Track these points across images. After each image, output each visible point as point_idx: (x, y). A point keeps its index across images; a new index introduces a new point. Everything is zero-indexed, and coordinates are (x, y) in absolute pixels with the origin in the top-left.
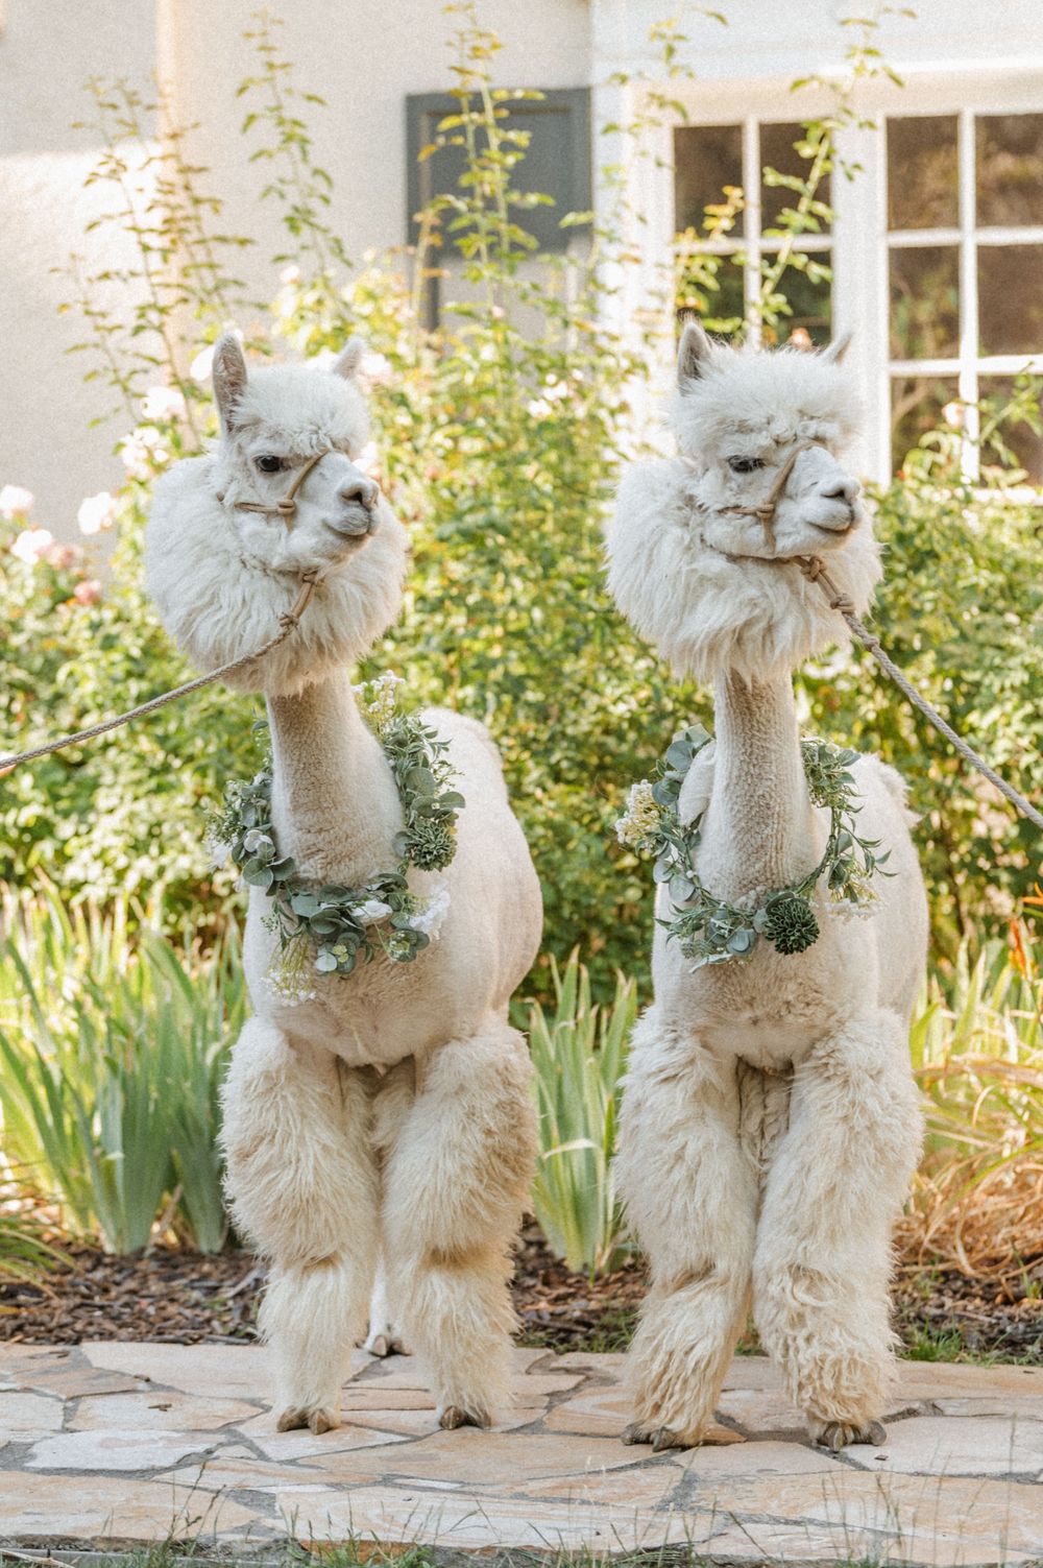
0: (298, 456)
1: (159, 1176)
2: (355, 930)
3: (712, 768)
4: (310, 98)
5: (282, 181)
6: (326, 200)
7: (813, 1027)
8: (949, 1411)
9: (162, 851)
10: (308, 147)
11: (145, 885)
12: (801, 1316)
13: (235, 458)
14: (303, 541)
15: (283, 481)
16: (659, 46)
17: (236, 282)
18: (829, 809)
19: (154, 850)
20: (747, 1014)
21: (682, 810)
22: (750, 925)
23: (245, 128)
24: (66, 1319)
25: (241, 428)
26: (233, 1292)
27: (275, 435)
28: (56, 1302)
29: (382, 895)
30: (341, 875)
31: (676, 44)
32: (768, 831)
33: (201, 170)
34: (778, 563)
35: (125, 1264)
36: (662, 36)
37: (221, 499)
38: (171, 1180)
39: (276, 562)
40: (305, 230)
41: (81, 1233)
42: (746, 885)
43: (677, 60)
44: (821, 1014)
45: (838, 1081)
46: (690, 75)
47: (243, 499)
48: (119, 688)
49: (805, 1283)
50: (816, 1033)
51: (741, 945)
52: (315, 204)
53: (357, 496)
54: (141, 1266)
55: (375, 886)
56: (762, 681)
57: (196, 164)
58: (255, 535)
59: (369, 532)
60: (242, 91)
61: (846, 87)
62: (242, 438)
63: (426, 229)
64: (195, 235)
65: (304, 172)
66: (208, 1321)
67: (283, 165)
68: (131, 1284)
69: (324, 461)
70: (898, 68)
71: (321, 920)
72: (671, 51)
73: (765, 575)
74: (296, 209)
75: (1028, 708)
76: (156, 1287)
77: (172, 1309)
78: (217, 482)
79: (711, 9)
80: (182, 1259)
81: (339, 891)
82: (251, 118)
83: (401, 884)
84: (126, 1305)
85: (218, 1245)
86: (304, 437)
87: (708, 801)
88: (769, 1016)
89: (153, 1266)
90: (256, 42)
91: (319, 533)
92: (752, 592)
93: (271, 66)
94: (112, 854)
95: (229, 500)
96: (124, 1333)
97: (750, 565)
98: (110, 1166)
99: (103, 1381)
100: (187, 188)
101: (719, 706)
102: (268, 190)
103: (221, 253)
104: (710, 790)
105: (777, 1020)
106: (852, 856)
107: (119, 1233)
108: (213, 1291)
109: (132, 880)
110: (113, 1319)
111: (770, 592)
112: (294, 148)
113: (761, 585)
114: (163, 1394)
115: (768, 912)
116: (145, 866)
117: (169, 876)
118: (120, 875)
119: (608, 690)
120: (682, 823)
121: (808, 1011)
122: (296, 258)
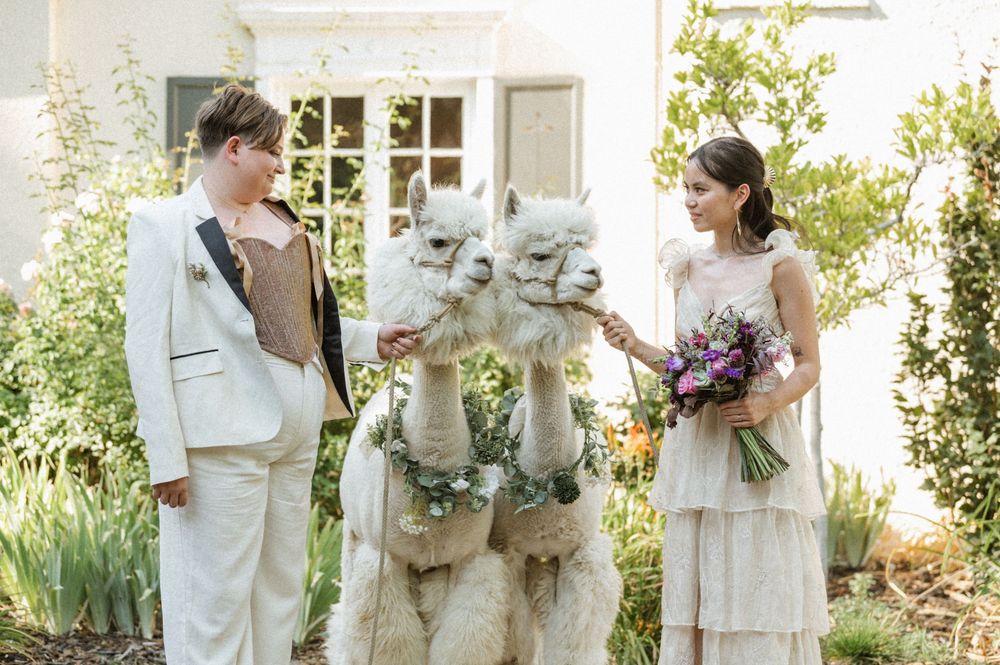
0: (453, 239)
1: (77, 597)
3: (524, 410)
4: (148, 77)
5: (133, 116)
6: (153, 126)
9: (65, 433)
10: (146, 101)
11: (57, 450)
13: (419, 240)
14: (456, 283)
15: (444, 252)
18: (584, 430)
19: (61, 433)
20: (539, 535)
21: (510, 431)
22: (546, 489)
23: (117, 91)
25: (424, 223)
26: (122, 657)
27: (442, 228)
28: (34, 662)
32: (554, 441)
33: (92, 109)
34: (558, 306)
35: (61, 641)
37: (412, 260)
38: (83, 598)
39: (440, 294)
40: (142, 138)
41: (37, 624)
42: (542, 468)
44: (577, 534)
45: (587, 571)
47: (424, 260)
48: (44, 355)
51: (540, 499)
52: (149, 127)
53: (484, 261)
54: (70, 641)
55: (462, 472)
56: (552, 366)
57: (89, 105)
58: (429, 280)
59: (490, 278)
60: (115, 71)
62: (424, 229)
63: (191, 140)
64: (87, 140)
65: (144, 113)
67: (133, 108)
68: (67, 652)
69: (466, 242)
71: (436, 488)
73: (551, 311)
74: (139, 129)
76: (81, 654)
78: (411, 252)
80: (89, 638)
82: (120, 86)
85: (105, 630)
86: (457, 229)
87: (523, 426)
88: (551, 535)
89: (75, 641)
90: (123, 49)
91: (464, 280)
92: (544, 320)
93: (131, 62)
94: (39, 435)
95: (416, 261)
97: (543, 307)
98: (54, 593)
100: (84, 117)
102: (126, 119)
103: (100, 148)
104: (524, 420)
105: (555, 537)
106: (596, 453)
107: (57, 624)
109: (50, 449)
111: (554, 319)
112: (140, 100)
113: (549, 315)
116: (54, 442)
117: (69, 446)
118: (44, 446)
120: (511, 437)
121: (571, 533)
122: (138, 153)
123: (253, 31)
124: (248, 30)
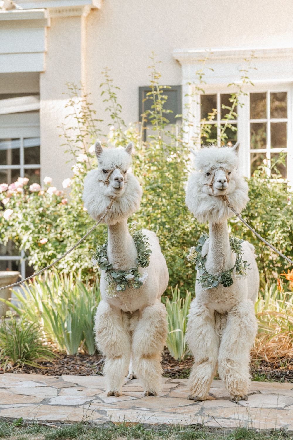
1: (80, 337)
2: (126, 281)
3: (209, 244)
4: (117, 88)
5: (110, 107)
6: (120, 111)
7: (232, 304)
8: (263, 393)
9: (81, 261)
10: (116, 99)
11: (77, 269)
12: (229, 371)
16: (198, 76)
17: (99, 130)
18: (236, 254)
19: (79, 261)
20: (217, 301)
21: (202, 253)
22: (217, 280)
23: (102, 94)
24: (58, 370)
26: (97, 364)
28: (56, 366)
29: (132, 273)
30: (123, 268)
31: (202, 76)
32: (221, 259)
33: (91, 104)
35: (72, 357)
36: (199, 74)
38: (83, 338)
40: (115, 118)
41: (62, 350)
42: (216, 271)
43: (202, 79)
44: (234, 300)
45: (238, 316)
46: (205, 83)
47: (100, 179)
48: (72, 224)
49: (230, 363)
50: (233, 305)
51: (215, 285)
52: (118, 112)
53: (117, 179)
54: (76, 358)
55: (131, 271)
57: (91, 102)
58: (102, 187)
60: (101, 86)
61: (241, 85)
63: (143, 118)
64: (90, 119)
65: (115, 104)
66: (91, 371)
67: (110, 103)
68: (73, 362)
69: (114, 171)
70: (253, 81)
71: (118, 278)
72: (201, 77)
74: (113, 113)
75: (282, 230)
76: (79, 363)
77: (83, 368)
79: (210, 68)
80: (85, 356)
81: (122, 272)
82: (103, 92)
83: (137, 271)
84: (72, 367)
85: (93, 353)
87: (208, 251)
88: (222, 301)
89: (78, 358)
90: (104, 74)
91: (111, 188)
93: (108, 80)
94: (70, 262)
96: (72, 373)
98: (69, 334)
99: (67, 384)
100: (88, 108)
101: (210, 229)
102: (107, 108)
103: (96, 123)
104: (209, 249)
105: (224, 302)
106: (241, 264)
107: (71, 350)
108: (93, 363)
109: (74, 268)
110: (69, 370)
112: (113, 99)
114: (81, 388)
115: (221, 277)
116: (77, 265)
117: (83, 267)
118: (71, 267)
119: (185, 225)
120: (202, 256)
121: (231, 300)
122: (113, 125)
123: (181, 62)
124: (177, 61)
